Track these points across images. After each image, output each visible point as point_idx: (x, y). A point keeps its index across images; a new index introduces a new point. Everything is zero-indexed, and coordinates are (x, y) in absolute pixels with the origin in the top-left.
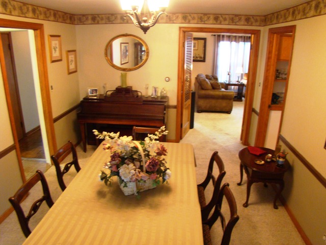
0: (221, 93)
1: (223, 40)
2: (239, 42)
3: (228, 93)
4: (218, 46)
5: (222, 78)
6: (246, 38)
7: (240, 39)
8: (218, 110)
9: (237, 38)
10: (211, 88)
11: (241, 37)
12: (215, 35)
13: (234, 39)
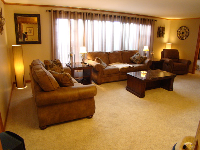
0: (76, 93)
1: (60, 17)
2: (78, 19)
3: (87, 90)
4: (55, 24)
5: (64, 60)
6: (85, 14)
7: (79, 16)
8: (75, 117)
9: (76, 14)
10: (58, 85)
11: (80, 13)
12: (50, 11)
13: (72, 16)
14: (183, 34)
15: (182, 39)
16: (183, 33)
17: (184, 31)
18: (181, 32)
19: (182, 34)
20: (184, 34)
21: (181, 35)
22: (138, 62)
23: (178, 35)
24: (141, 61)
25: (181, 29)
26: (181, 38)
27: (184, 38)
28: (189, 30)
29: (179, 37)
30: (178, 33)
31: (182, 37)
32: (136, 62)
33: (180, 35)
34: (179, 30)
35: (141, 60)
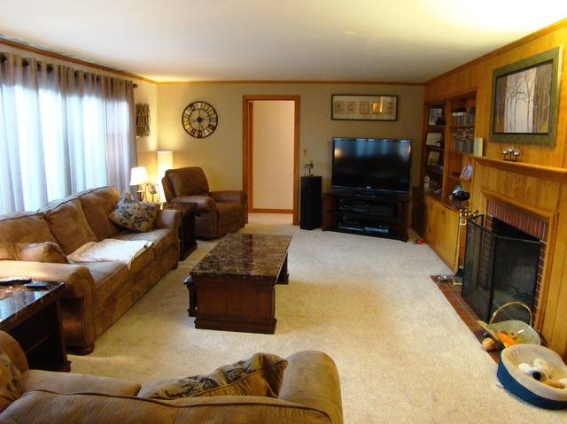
14: (202, 123)
15: (200, 137)
16: (200, 120)
17: (204, 115)
18: (195, 115)
19: (197, 123)
20: (205, 123)
21: (196, 125)
22: (144, 225)
23: (187, 127)
24: (151, 220)
25: (194, 110)
26: (196, 134)
27: (206, 133)
28: (215, 112)
29: (190, 131)
30: (185, 119)
31: (200, 131)
32: (136, 225)
33: (194, 126)
34: (187, 112)
35: (152, 216)
